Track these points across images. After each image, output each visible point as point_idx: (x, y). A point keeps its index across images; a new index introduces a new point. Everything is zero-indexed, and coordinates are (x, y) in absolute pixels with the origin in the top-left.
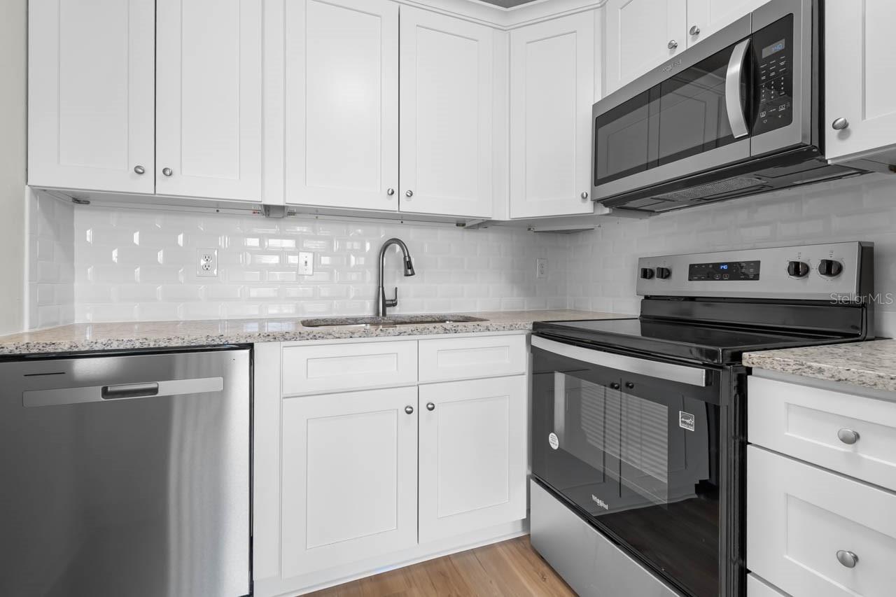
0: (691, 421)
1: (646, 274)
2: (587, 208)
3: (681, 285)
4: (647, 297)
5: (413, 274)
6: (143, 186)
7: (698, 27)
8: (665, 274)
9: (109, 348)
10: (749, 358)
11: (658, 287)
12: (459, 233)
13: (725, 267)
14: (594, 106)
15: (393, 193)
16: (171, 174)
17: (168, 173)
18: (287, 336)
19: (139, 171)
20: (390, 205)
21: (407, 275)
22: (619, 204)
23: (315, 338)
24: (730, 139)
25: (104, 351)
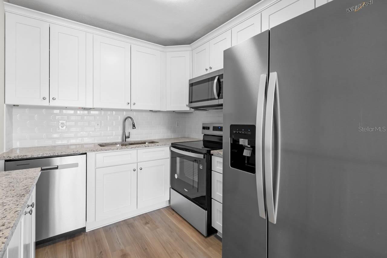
0: (202, 167)
1: (204, 128)
2: (188, 109)
3: (211, 132)
4: (205, 135)
5: (135, 128)
6: (46, 103)
7: (211, 67)
8: (208, 128)
9: (43, 156)
10: (212, 152)
11: (207, 132)
12: (151, 113)
13: (220, 128)
14: (190, 80)
15: (129, 104)
16: (55, 99)
17: (54, 99)
18: (98, 150)
19: (44, 99)
20: (128, 107)
21: (133, 128)
22: (196, 108)
23: (106, 150)
24: (215, 99)
25: (41, 157)
